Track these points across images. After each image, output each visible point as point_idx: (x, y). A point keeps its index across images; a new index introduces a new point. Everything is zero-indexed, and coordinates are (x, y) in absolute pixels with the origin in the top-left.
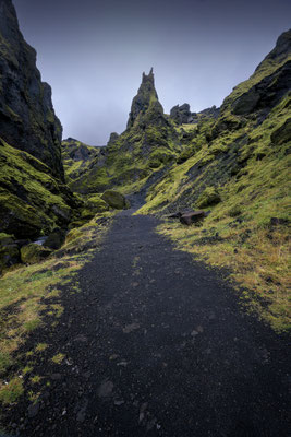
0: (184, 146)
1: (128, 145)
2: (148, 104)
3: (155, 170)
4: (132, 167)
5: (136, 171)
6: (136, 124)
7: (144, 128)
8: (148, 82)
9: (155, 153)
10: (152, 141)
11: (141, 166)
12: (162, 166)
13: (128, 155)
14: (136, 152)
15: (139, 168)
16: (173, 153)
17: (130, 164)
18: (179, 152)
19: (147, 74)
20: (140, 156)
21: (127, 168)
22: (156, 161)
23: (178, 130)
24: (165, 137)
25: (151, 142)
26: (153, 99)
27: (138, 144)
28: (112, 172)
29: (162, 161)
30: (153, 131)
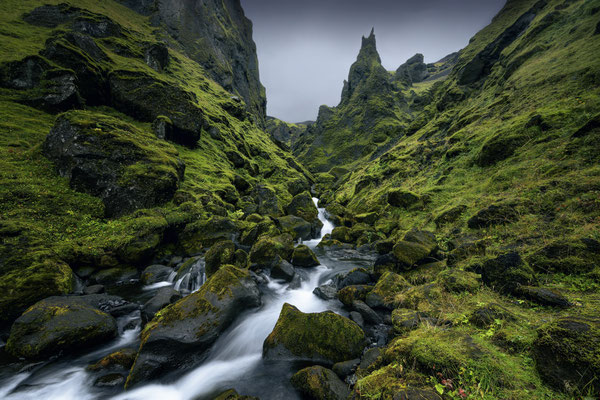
0: (415, 114)
1: (347, 120)
2: (369, 71)
3: (380, 144)
4: (353, 143)
5: (358, 147)
6: (355, 95)
7: (365, 98)
8: (369, 46)
9: (379, 126)
10: (376, 112)
11: (363, 142)
12: (388, 139)
13: (348, 131)
14: (357, 126)
15: (362, 144)
16: (401, 124)
17: (349, 141)
18: (409, 121)
19: (367, 36)
20: (361, 130)
21: (346, 145)
22: (381, 135)
23: (407, 94)
24: (391, 106)
25: (374, 113)
26: (375, 64)
27: (359, 118)
28: (330, 151)
29: (388, 134)
30: (377, 101)
